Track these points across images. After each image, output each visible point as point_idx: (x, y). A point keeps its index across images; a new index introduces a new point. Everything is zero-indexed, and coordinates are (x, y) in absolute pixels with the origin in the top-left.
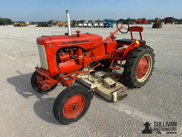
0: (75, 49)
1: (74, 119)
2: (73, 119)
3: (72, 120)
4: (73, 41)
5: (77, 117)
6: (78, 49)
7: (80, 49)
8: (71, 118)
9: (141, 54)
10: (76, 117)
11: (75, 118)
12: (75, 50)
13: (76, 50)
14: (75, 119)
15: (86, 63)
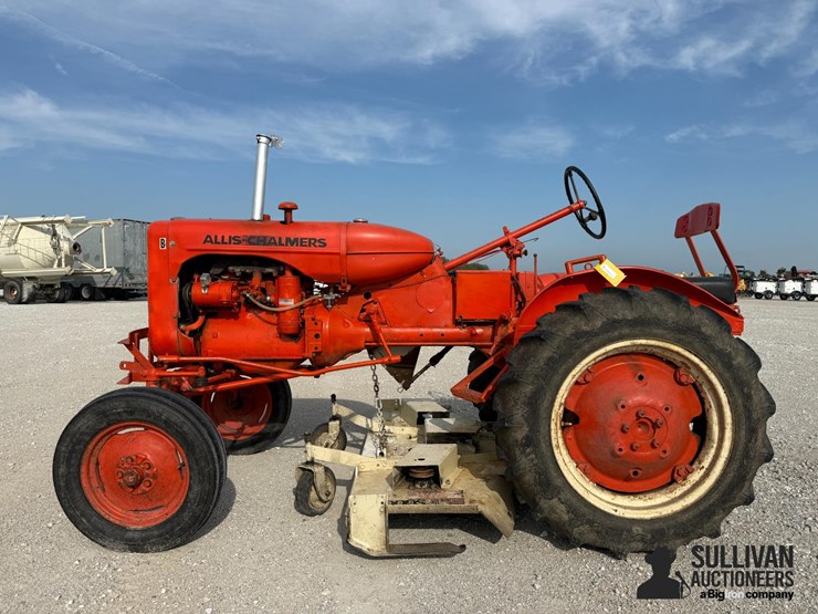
0: (269, 270)
1: (127, 531)
2: (124, 529)
3: (117, 532)
4: (251, 237)
5: (143, 531)
6: (282, 273)
7: (288, 273)
8: (118, 522)
9: (585, 328)
10: (140, 527)
11: (135, 530)
12: (271, 273)
13: (275, 275)
14: (130, 535)
15: (317, 336)
